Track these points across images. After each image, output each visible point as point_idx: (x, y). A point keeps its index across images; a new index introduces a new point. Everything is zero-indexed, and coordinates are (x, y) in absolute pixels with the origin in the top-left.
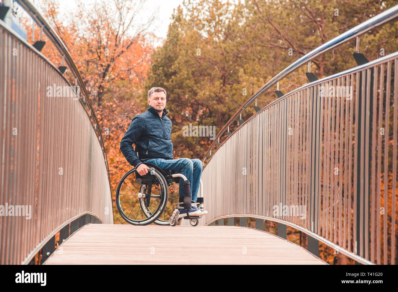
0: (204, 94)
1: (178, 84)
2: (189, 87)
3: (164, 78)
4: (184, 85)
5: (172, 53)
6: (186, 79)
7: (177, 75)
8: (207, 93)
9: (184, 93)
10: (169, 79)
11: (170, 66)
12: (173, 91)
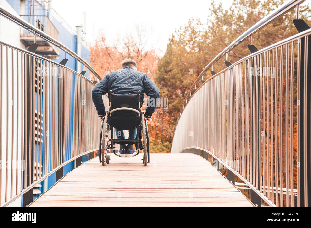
0: (187, 82)
1: (172, 77)
2: (179, 78)
3: (164, 73)
4: (176, 77)
5: (169, 59)
6: (177, 74)
7: (171, 71)
8: (189, 81)
9: (176, 82)
10: (168, 74)
11: (168, 67)
12: (169, 80)
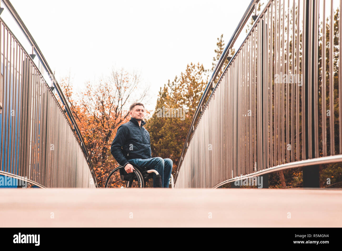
1: (164, 145)
2: (173, 147)
4: (169, 145)
5: (160, 121)
6: (171, 141)
7: (163, 138)
10: (158, 141)
11: (158, 132)
12: (160, 150)
